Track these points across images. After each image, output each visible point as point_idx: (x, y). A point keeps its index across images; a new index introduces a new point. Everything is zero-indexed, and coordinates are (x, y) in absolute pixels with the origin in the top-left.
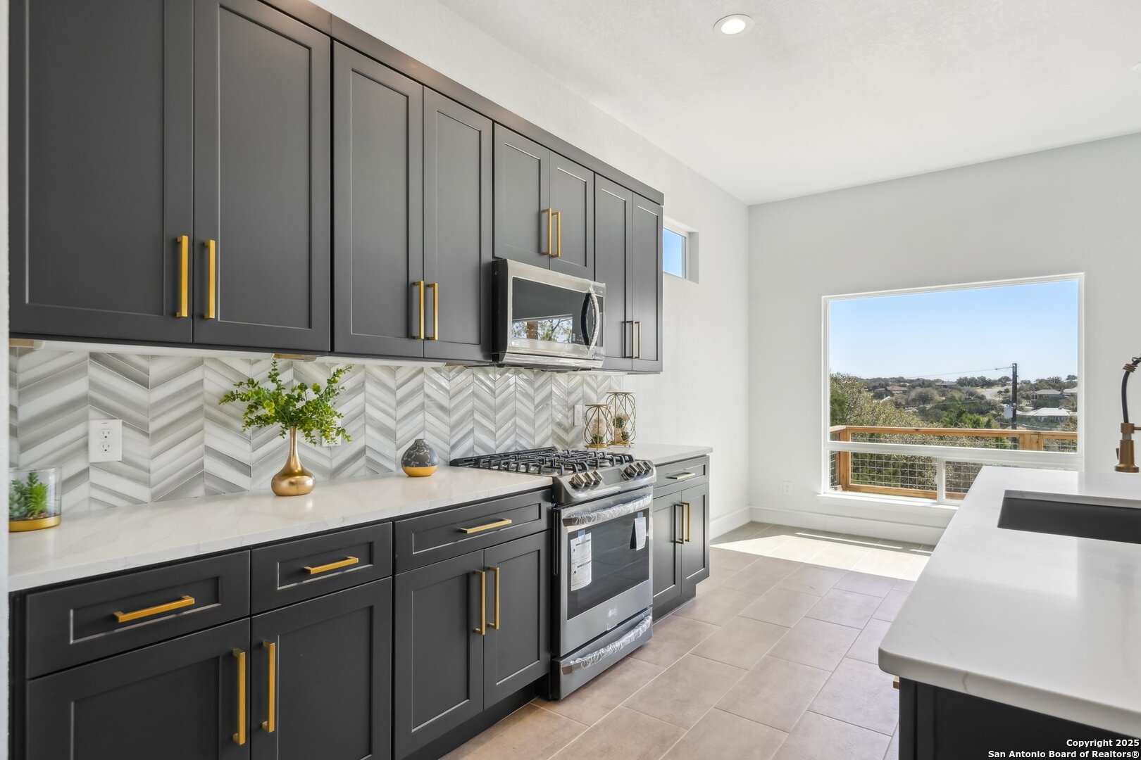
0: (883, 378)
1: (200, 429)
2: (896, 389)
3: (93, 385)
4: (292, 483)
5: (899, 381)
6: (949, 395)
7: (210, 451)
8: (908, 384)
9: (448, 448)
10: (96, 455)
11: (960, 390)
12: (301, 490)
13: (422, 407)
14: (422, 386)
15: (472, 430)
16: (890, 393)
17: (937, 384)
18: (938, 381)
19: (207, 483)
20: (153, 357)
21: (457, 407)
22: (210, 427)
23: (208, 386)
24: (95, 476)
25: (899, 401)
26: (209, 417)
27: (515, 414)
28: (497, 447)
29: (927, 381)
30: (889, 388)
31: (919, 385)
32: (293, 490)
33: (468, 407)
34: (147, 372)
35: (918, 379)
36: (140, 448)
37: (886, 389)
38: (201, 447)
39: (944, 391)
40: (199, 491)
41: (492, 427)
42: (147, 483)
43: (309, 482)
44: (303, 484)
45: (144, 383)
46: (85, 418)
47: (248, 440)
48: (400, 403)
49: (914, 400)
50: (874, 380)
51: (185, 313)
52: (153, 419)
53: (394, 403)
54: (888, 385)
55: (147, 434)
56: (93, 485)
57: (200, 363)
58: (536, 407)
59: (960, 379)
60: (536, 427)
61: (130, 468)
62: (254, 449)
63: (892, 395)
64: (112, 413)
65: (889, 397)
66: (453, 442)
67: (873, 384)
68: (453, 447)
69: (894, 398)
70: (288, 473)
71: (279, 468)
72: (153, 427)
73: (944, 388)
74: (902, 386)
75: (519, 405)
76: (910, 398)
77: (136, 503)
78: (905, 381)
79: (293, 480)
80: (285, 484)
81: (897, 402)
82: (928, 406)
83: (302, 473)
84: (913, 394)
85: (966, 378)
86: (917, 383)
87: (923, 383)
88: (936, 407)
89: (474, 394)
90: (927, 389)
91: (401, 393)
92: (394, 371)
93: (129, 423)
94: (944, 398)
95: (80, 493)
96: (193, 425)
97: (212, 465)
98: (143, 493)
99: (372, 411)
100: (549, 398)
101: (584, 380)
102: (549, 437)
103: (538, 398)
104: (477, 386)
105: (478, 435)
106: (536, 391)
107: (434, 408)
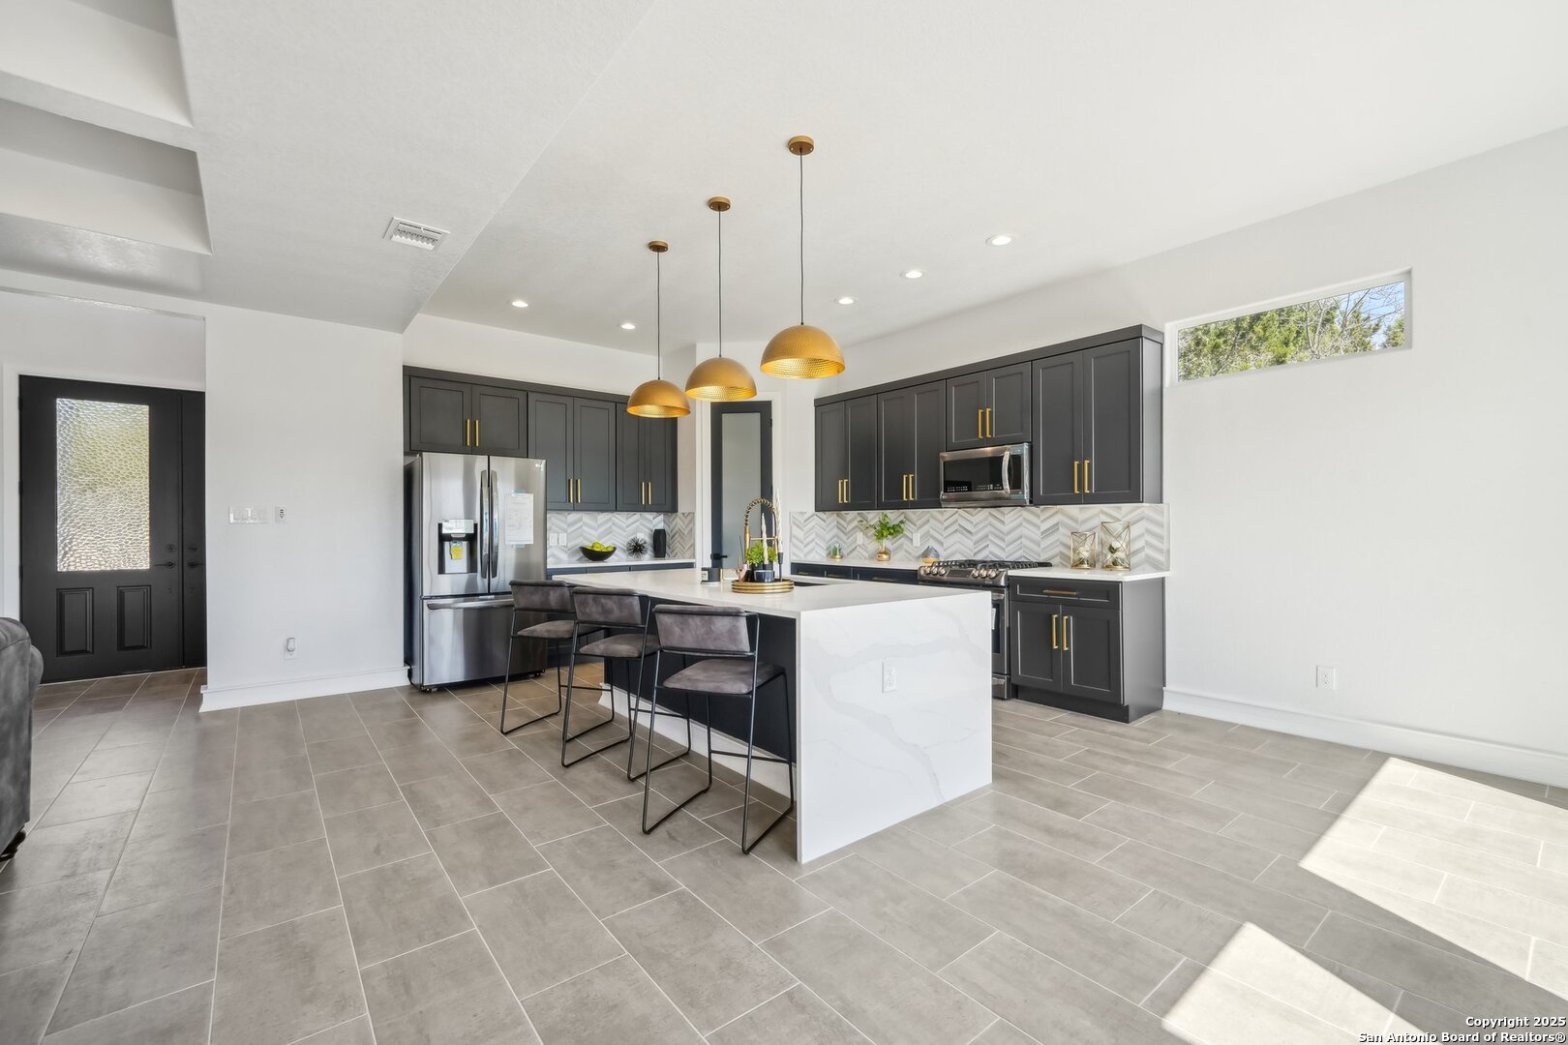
15: (988, 545)
48: (946, 528)
60: (1042, 547)
75: (1025, 531)
89: (991, 524)
91: (946, 524)
99: (932, 532)
100: (1055, 528)
101: (1102, 512)
102: (1057, 555)
103: (1044, 527)
104: (991, 519)
105: (992, 548)
106: (1042, 522)
107: (966, 533)
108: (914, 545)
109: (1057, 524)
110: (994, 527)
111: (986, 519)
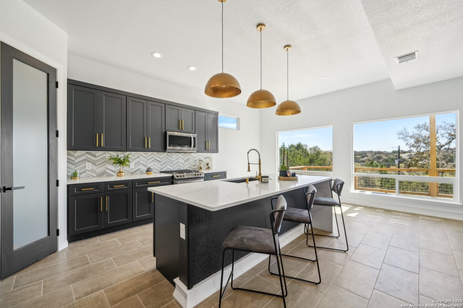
0: (365, 151)
1: (105, 164)
2: (370, 155)
3: (86, 157)
4: (120, 174)
5: (371, 152)
6: (389, 157)
7: (107, 168)
8: (374, 153)
9: (160, 169)
10: (87, 168)
11: (393, 155)
12: (121, 175)
13: (153, 161)
14: (153, 157)
15: (167, 165)
16: (367, 156)
17: (384, 153)
18: (385, 152)
19: (107, 174)
20: (97, 152)
21: (162, 161)
22: (107, 164)
23: (107, 157)
24: (87, 172)
25: (370, 159)
26: (107, 162)
27: (178, 162)
28: (173, 169)
29: (381, 152)
30: (366, 154)
31: (378, 153)
32: (120, 175)
33: (166, 161)
34: (96, 155)
35: (378, 151)
36: (94, 168)
37: (366, 155)
38: (105, 168)
39: (387, 155)
40: (105, 175)
41: (172, 165)
42: (96, 173)
43: (123, 174)
44: (122, 174)
45: (95, 157)
46: (85, 162)
47: (115, 167)
48: (148, 160)
49: (375, 158)
50: (361, 152)
51: (97, 146)
52: (97, 163)
53: (146, 160)
54: (366, 153)
55: (96, 165)
56: (86, 173)
57: (105, 153)
58: (185, 161)
59: (393, 151)
60: (185, 165)
61: (92, 171)
62: (116, 168)
63: (368, 157)
64: (90, 162)
65: (366, 157)
66: (161, 168)
67: (361, 153)
68: (161, 169)
69: (368, 158)
70: (120, 172)
71: (118, 171)
72: (97, 164)
73: (387, 154)
74: (372, 154)
75: (179, 160)
76: (374, 158)
77: (94, 176)
78: (373, 152)
79: (120, 173)
80: (119, 174)
81: (369, 159)
82: (381, 160)
83: (122, 172)
84: (375, 156)
85: (395, 151)
86: (377, 152)
87: (379, 153)
88: (383, 161)
89: (167, 158)
90: (380, 154)
91: (148, 158)
92: (146, 154)
93: (92, 163)
94: (387, 158)
95: (84, 175)
96: (104, 164)
97: (107, 171)
98: (95, 175)
99: (141, 161)
100: (188, 159)
101: (200, 155)
102: (188, 167)
103: (185, 159)
104: (168, 157)
105: (168, 166)
106: (185, 157)
107: (157, 161)
108: (131, 167)
109: (189, 158)
110: (169, 159)
111: (166, 156)
